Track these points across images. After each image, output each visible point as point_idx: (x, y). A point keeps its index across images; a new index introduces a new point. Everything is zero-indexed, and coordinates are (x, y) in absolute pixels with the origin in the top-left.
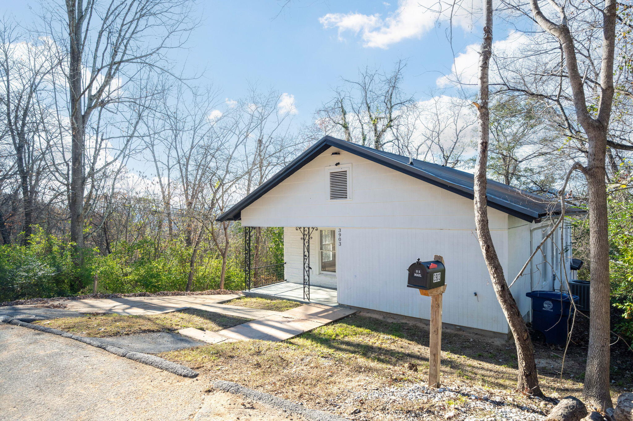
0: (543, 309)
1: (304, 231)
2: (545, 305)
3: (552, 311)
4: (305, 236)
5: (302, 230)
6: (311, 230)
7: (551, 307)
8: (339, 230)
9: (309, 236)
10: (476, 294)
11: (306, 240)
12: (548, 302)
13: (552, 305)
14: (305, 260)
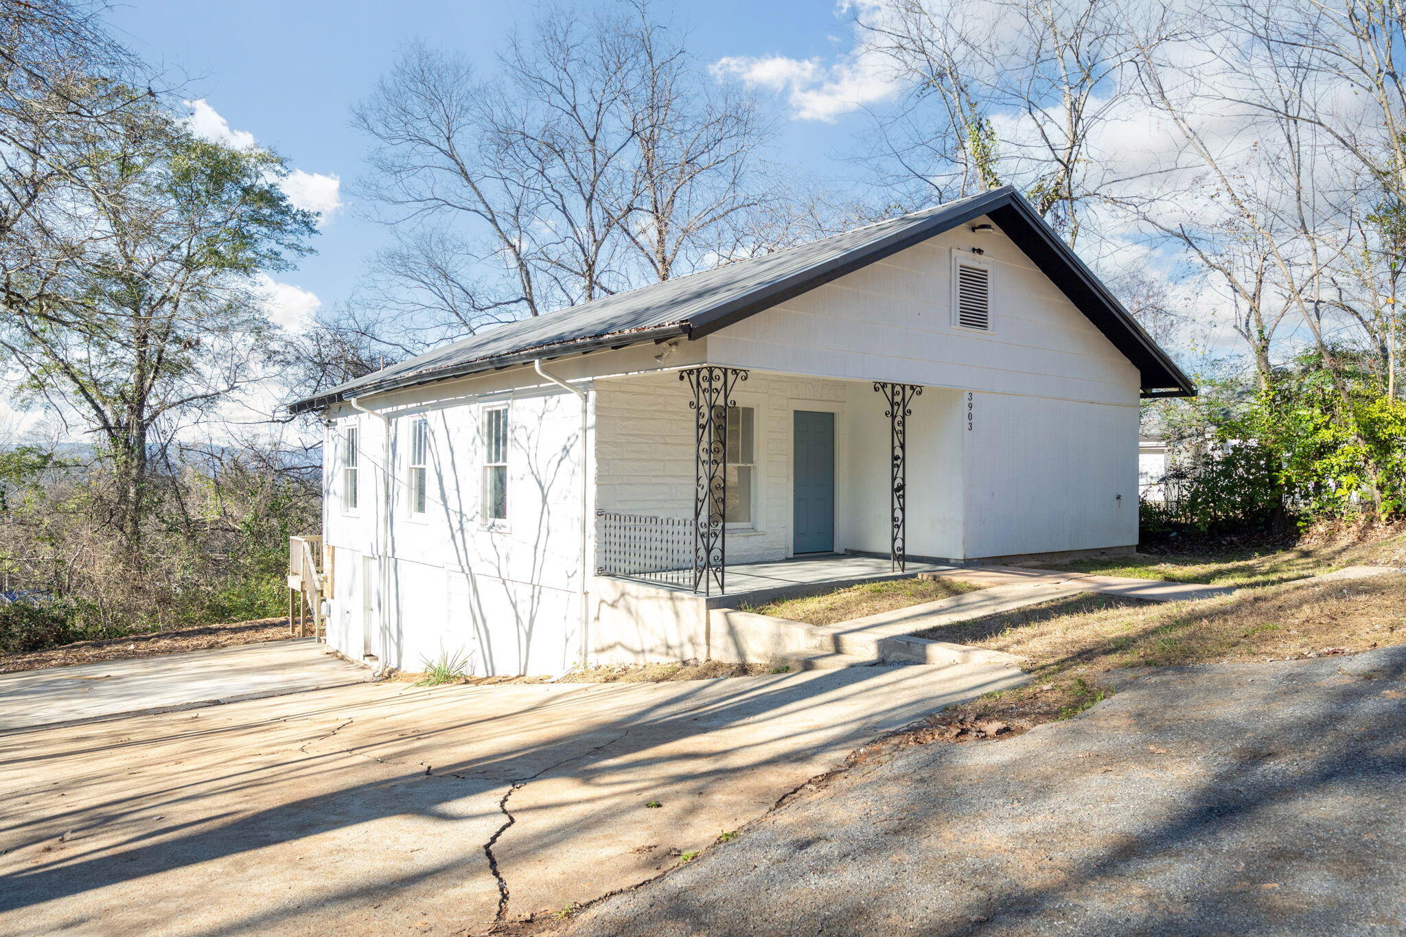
1: (893, 394)
4: (896, 408)
5: (888, 390)
6: (908, 392)
8: (969, 397)
9: (904, 407)
10: (1119, 497)
11: (899, 419)
14: (896, 469)
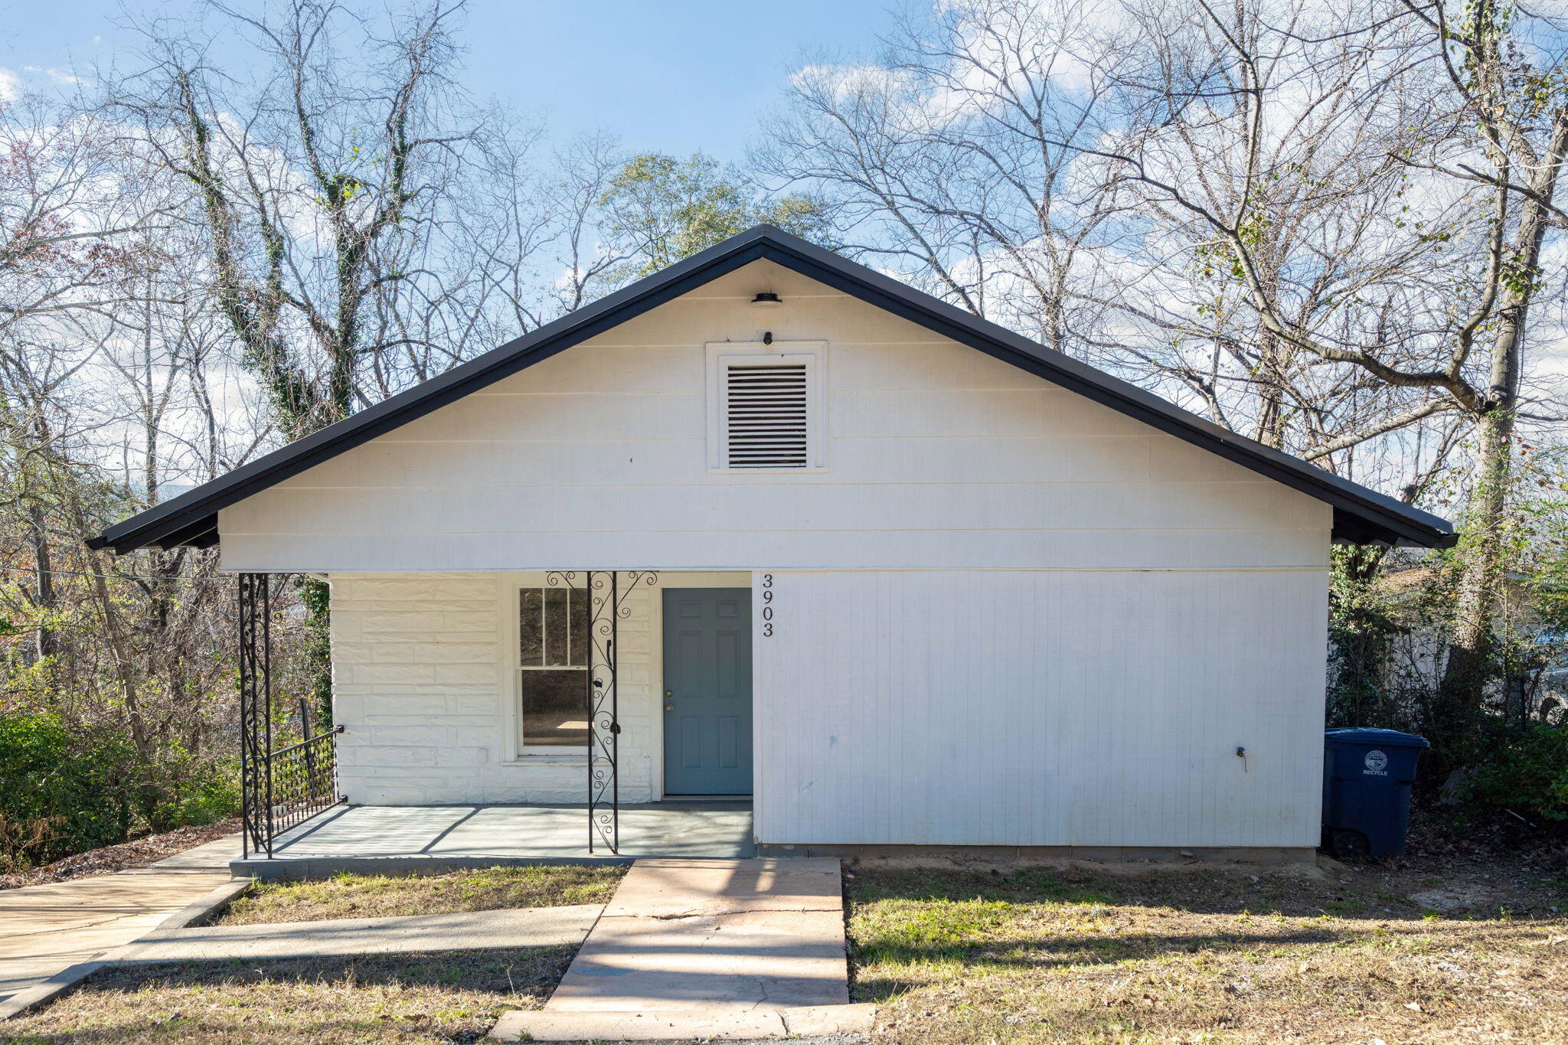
0: (1365, 772)
2: (1369, 762)
3: (1385, 773)
7: (1383, 765)
8: (765, 581)
10: (1240, 752)
12: (1376, 753)
13: (1386, 760)
